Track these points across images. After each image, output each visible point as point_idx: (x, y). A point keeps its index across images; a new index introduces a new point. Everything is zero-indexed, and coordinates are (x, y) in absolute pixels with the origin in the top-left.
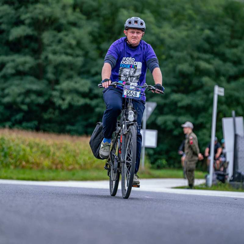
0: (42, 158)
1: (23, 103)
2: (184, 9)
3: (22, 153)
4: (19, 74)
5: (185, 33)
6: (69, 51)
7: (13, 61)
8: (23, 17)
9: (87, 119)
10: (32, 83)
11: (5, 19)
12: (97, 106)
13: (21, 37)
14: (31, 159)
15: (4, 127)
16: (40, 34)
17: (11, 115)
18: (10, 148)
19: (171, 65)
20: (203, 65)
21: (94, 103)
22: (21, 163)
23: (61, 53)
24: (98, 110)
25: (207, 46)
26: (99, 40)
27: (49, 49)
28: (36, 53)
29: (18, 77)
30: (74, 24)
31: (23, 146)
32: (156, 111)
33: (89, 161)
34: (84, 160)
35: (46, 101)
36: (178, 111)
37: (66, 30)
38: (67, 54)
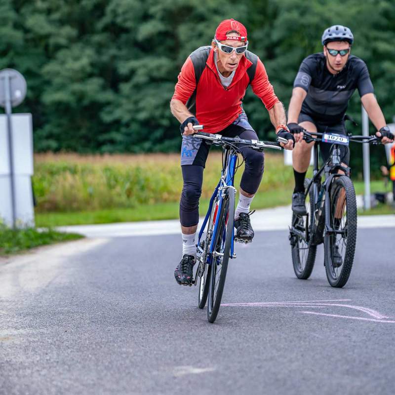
1: (162, 117)
4: (154, 80)
7: (144, 66)
8: (153, 10)
11: (130, 15)
16: (175, 28)
17: (150, 133)
18: (147, 180)
20: (382, 46)
25: (384, 22)
28: (173, 51)
30: (216, 12)
31: (162, 175)
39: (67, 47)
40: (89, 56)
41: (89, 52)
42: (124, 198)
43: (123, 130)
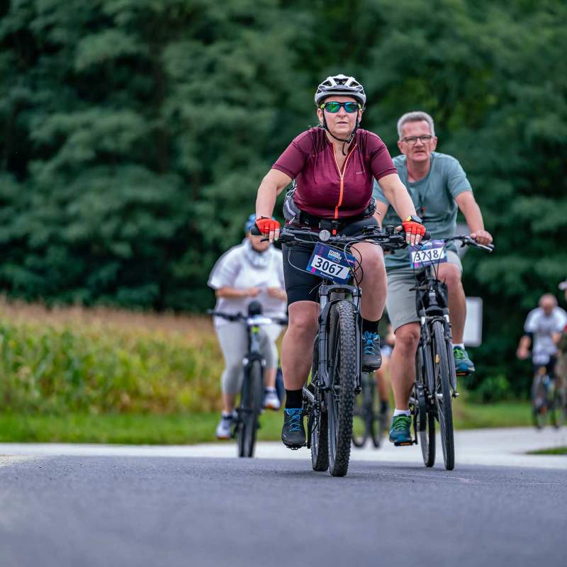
0: (174, 384)
1: (117, 237)
3: (119, 372)
4: (106, 159)
5: (548, 33)
6: (237, 93)
7: (87, 126)
8: (109, 8)
10: (140, 182)
11: (61, 15)
13: (106, 61)
14: (145, 387)
15: (70, 303)
16: (157, 51)
18: (86, 359)
19: (511, 122)
22: (118, 398)
23: (215, 101)
26: (318, 61)
27: (184, 89)
28: (148, 101)
29: (102, 169)
30: (247, 21)
31: (121, 353)
35: (179, 231)
36: (537, 243)
37: (225, 37)
38: (231, 102)
42: (36, 394)
43: (30, 260)
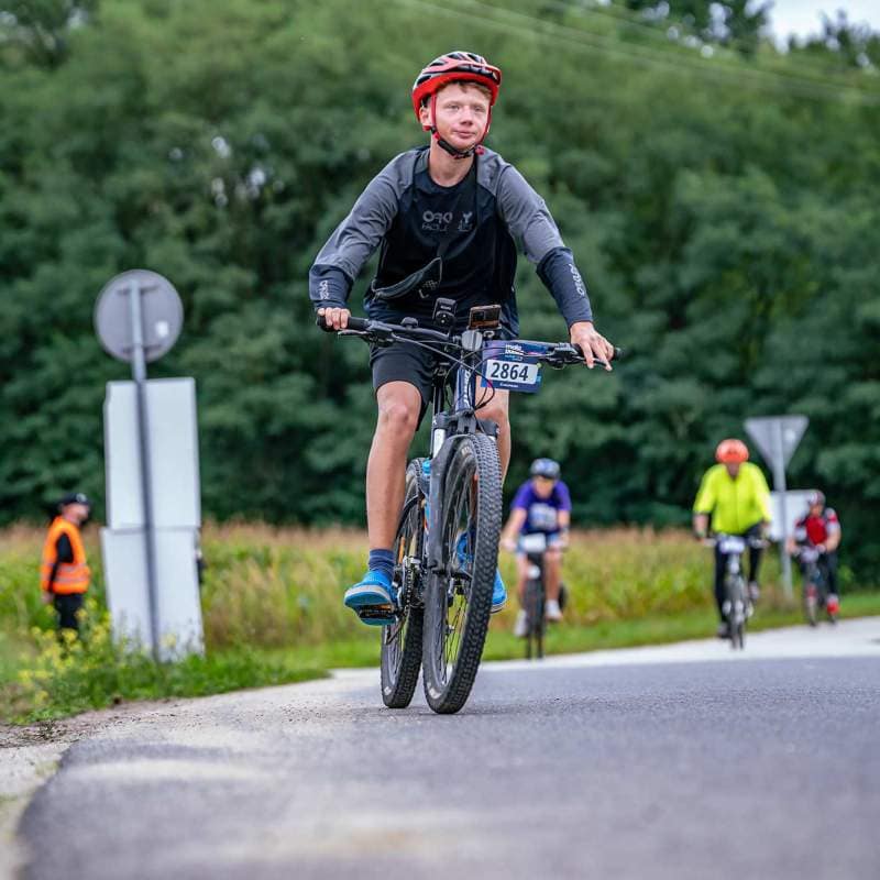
2: (852, 149)
9: (619, 482)
12: (645, 441)
21: (634, 433)
24: (647, 452)
32: (811, 438)
33: (640, 595)
34: (626, 593)
39: (234, 309)
40: (281, 329)
41: (282, 318)
